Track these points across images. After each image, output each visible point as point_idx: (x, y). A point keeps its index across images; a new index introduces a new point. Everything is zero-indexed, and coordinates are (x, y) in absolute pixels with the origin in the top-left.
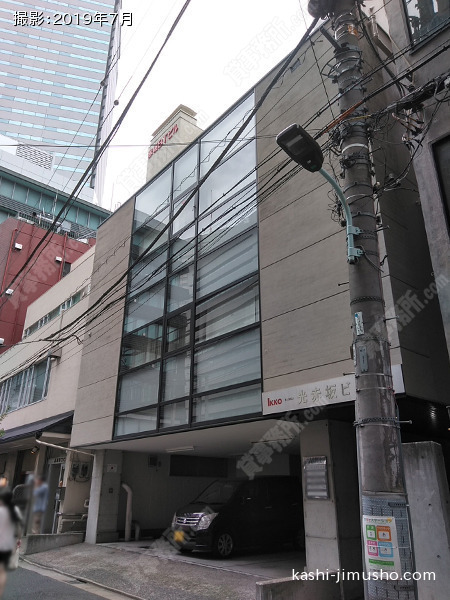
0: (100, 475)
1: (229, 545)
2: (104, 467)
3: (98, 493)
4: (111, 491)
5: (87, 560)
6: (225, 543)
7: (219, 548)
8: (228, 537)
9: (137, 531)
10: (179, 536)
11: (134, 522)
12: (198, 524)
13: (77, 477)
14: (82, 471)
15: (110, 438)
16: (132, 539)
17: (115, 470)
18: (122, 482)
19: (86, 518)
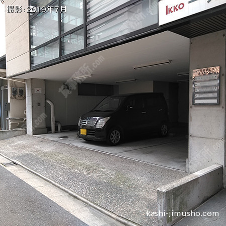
0: (30, 95)
1: (118, 137)
2: (32, 90)
3: (31, 106)
4: (39, 104)
5: (24, 147)
6: (115, 136)
7: (111, 139)
8: (117, 132)
9: (59, 127)
10: (83, 132)
11: (56, 122)
12: (96, 124)
13: (17, 96)
14: (19, 93)
15: (28, 68)
16: (56, 131)
17: (40, 91)
18: (46, 99)
19: (26, 120)
